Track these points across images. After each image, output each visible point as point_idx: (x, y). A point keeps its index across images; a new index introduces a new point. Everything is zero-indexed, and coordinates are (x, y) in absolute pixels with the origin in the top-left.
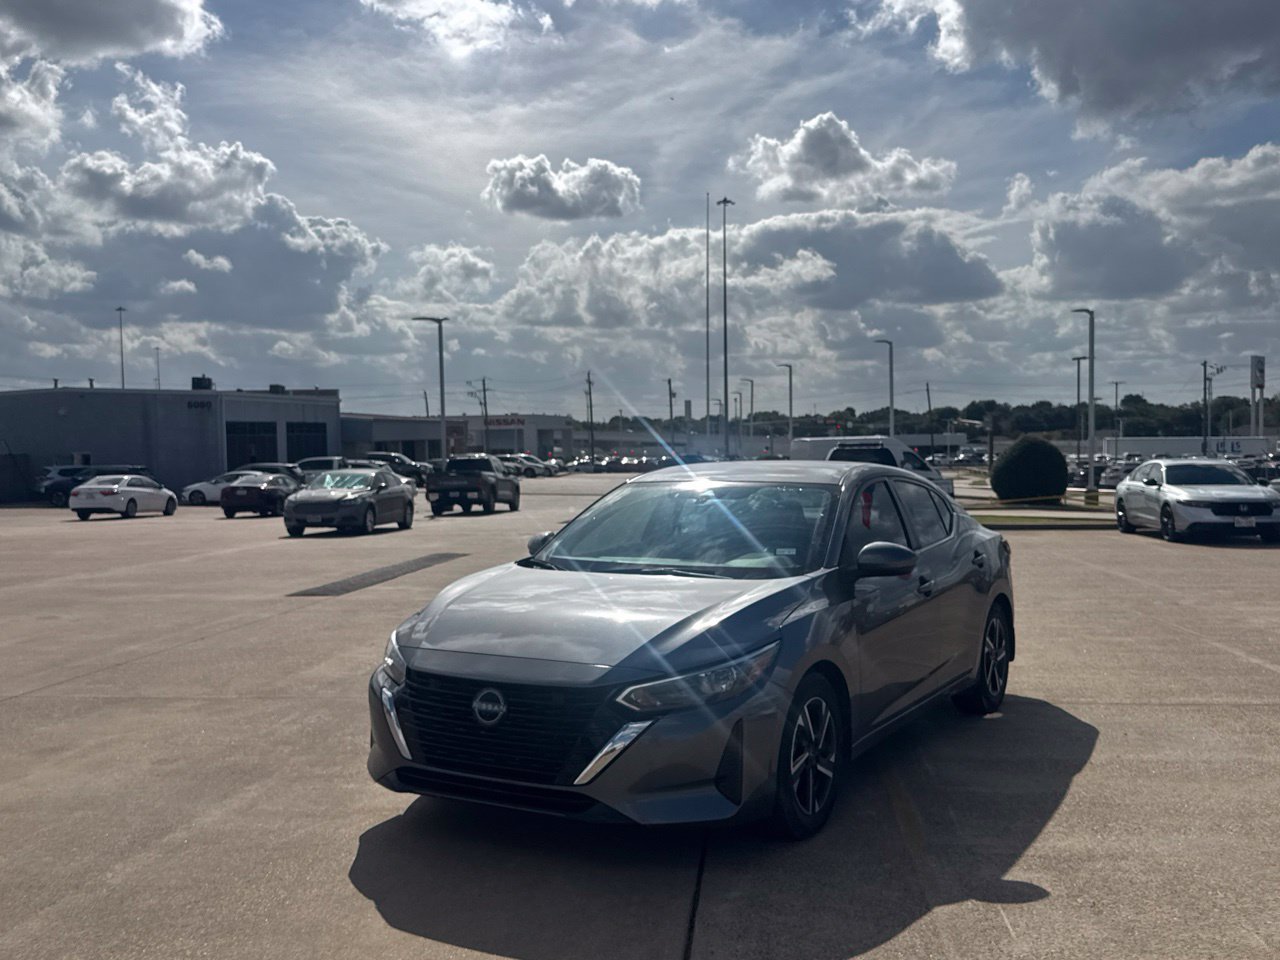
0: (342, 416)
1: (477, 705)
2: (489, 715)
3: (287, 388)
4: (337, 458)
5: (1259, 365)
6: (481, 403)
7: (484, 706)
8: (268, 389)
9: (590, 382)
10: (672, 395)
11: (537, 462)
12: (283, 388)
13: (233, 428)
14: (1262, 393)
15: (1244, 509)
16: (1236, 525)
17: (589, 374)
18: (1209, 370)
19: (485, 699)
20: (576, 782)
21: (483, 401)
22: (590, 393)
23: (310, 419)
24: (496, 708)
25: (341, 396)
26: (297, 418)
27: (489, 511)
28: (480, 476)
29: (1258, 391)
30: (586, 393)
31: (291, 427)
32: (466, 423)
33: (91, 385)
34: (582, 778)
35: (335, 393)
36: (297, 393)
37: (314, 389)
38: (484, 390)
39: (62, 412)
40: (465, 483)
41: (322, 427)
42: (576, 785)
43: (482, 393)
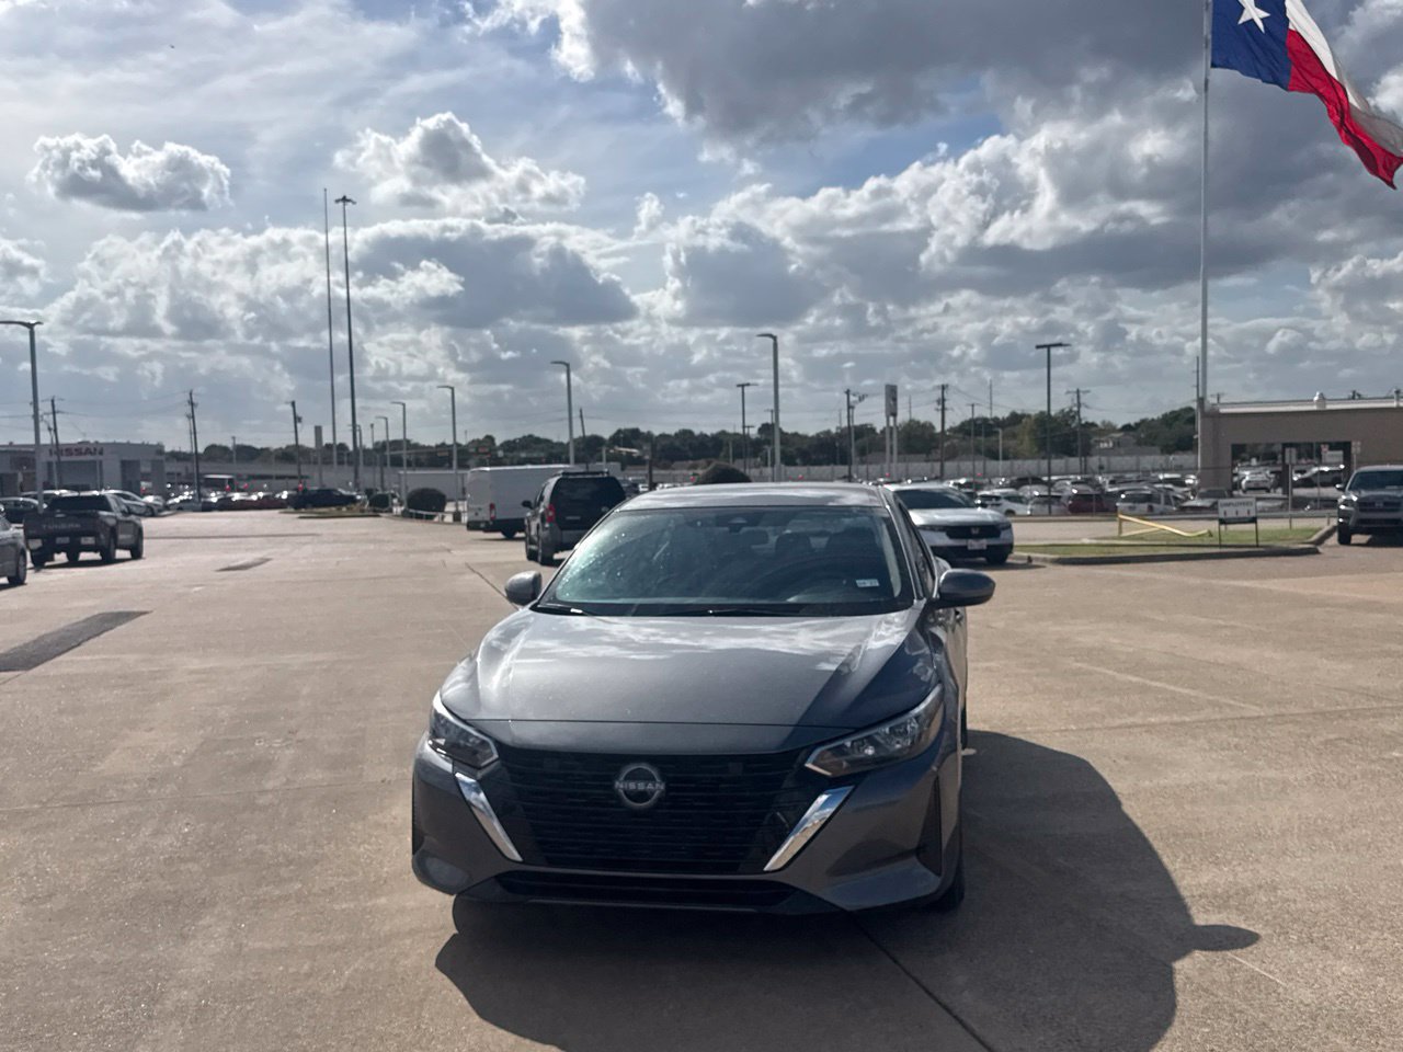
1: (620, 785)
2: (641, 796)
5: (892, 393)
6: (50, 429)
7: (632, 786)
9: (192, 404)
10: (297, 419)
11: (135, 500)
14: (895, 421)
15: (974, 532)
16: (969, 548)
17: (191, 394)
18: (852, 398)
19: (631, 777)
20: (766, 869)
21: (52, 426)
22: (193, 417)
24: (650, 786)
27: (108, 559)
28: (98, 516)
29: (891, 419)
30: (188, 417)
34: (775, 862)
38: (54, 413)
40: (77, 526)
42: (768, 872)
43: (51, 416)
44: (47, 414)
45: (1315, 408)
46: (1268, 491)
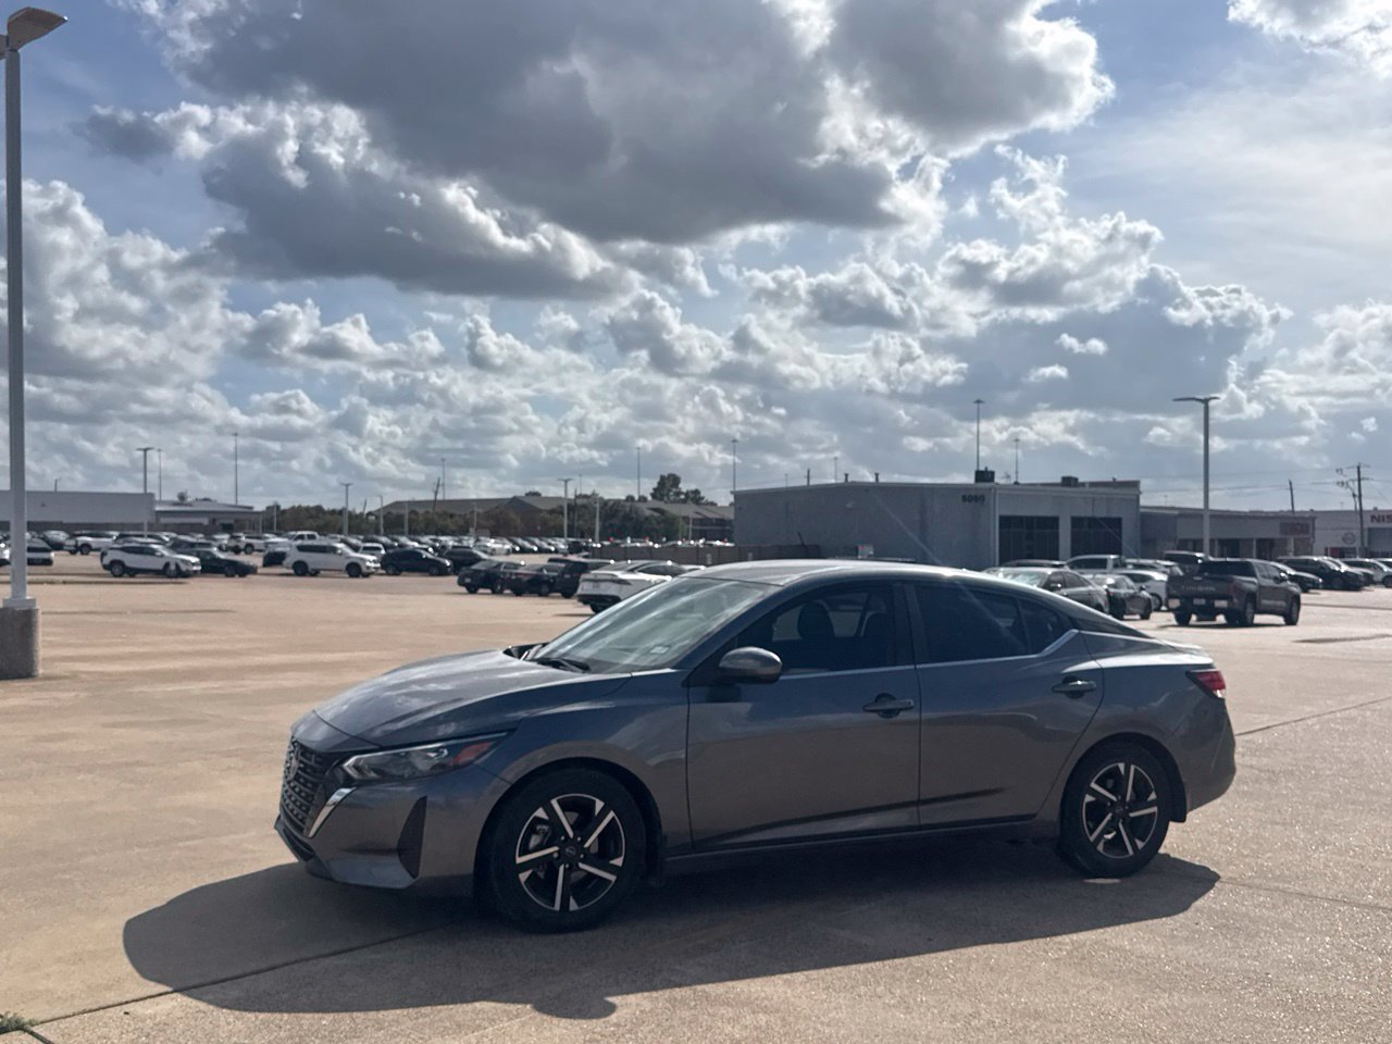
0: (1142, 510)
3: (1081, 480)
4: (1112, 557)
6: (1354, 495)
8: (1059, 480)
12: (1076, 479)
13: (1006, 521)
21: (1357, 493)
23: (1101, 513)
25: (1142, 487)
26: (1085, 511)
27: (1241, 623)
31: (1077, 522)
32: (1313, 519)
33: (877, 479)
35: (1135, 485)
36: (1093, 484)
37: (1111, 480)
38: (1359, 480)
39: (849, 506)
40: (1213, 589)
41: (1116, 523)
42: (309, 838)
43: (1356, 483)
44: (1353, 481)
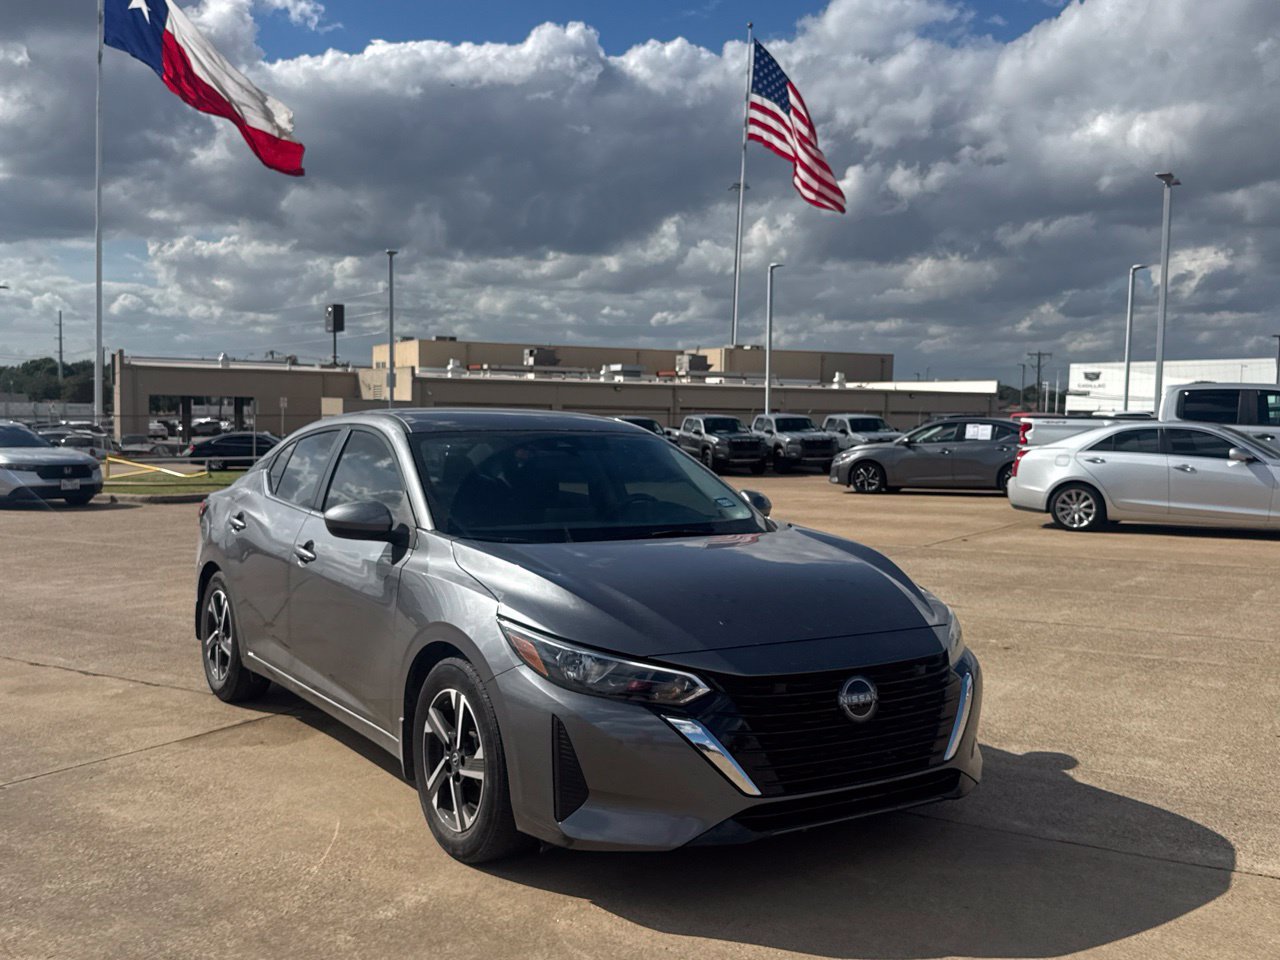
20: (947, 758)
34: (949, 752)
42: (947, 761)
45: (220, 366)
46: (164, 438)
